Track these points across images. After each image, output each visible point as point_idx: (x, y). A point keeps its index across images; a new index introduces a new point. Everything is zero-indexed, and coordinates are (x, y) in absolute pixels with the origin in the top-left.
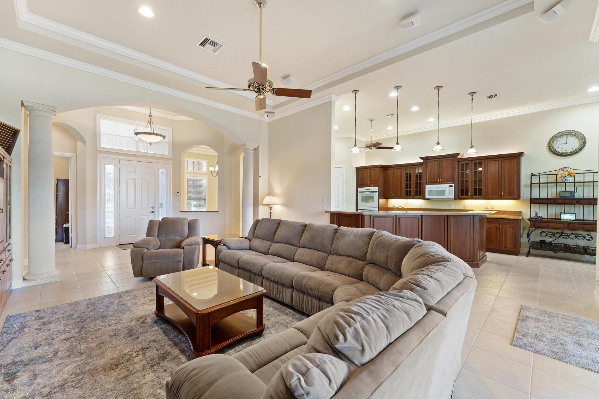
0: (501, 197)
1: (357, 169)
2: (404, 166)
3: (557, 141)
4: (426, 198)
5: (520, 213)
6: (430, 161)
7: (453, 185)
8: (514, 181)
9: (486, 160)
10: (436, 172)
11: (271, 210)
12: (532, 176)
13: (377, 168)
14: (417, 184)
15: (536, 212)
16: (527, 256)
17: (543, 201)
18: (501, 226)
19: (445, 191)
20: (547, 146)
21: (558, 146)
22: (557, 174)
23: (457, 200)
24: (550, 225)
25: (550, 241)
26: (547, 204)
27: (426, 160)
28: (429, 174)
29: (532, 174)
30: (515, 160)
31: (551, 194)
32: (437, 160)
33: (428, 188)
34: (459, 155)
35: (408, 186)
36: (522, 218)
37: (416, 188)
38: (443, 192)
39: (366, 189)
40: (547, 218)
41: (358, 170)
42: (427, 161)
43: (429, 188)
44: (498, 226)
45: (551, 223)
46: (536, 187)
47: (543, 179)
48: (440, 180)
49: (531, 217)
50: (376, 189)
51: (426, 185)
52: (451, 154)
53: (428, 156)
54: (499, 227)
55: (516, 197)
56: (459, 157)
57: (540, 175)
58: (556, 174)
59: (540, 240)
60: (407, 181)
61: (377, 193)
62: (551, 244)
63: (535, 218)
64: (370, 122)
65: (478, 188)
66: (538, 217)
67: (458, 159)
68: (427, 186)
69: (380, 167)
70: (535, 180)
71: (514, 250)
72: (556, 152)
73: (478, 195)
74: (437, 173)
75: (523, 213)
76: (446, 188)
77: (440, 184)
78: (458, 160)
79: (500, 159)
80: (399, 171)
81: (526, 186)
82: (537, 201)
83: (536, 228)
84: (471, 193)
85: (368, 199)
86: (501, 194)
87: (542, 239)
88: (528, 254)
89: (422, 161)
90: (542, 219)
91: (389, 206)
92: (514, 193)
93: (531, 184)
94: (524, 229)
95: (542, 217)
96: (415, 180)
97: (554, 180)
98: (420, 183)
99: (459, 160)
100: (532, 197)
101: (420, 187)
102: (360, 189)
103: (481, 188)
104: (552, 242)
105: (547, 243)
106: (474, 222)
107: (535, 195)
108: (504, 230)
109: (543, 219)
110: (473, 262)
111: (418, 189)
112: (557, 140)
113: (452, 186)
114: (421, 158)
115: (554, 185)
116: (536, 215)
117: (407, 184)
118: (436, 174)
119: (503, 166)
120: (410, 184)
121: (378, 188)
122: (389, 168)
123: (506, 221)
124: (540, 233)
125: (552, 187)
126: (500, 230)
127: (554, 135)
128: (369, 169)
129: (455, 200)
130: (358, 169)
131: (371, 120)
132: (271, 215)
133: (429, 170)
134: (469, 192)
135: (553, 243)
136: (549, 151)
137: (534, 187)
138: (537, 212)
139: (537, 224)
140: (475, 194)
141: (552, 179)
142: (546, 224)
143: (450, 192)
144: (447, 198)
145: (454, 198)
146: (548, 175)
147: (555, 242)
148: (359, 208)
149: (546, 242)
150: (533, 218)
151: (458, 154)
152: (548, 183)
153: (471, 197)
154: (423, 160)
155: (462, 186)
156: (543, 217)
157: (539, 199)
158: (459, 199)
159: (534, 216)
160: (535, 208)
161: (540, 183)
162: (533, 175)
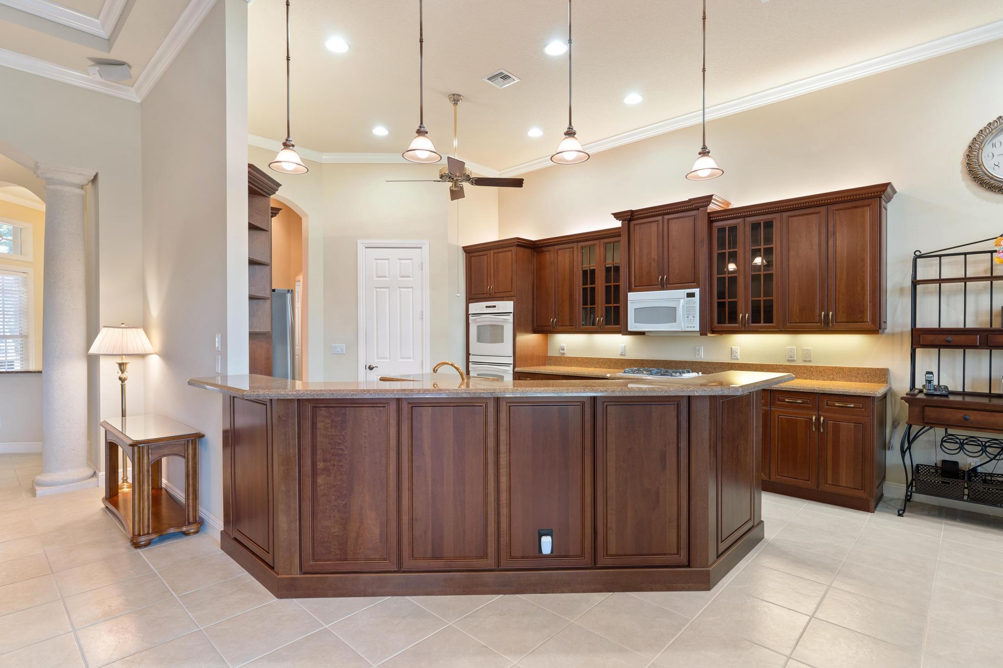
0: (826, 327)
1: (466, 253)
2: (578, 242)
3: (994, 145)
4: (630, 329)
5: (882, 375)
6: (640, 224)
7: (697, 291)
8: (863, 277)
9: (785, 214)
10: (654, 255)
11: (122, 371)
12: (919, 260)
13: (511, 248)
14: (608, 288)
15: (928, 373)
16: (900, 515)
17: (950, 338)
18: (822, 419)
19: (676, 308)
20: (962, 164)
21: (996, 160)
22: (995, 251)
23: (706, 335)
24: (973, 416)
25: (973, 465)
26: (964, 347)
27: (630, 220)
28: (637, 261)
29: (918, 253)
30: (866, 208)
31: (977, 314)
32: (657, 221)
33: (633, 302)
34: (710, 202)
35: (589, 297)
36: (890, 389)
37: (608, 301)
38: (670, 314)
39: (487, 307)
40: (964, 394)
41: (471, 255)
42: (632, 223)
43: (636, 300)
44: (814, 418)
45: (975, 412)
46: (931, 293)
47: (952, 269)
48: (662, 278)
49: (917, 387)
50: (508, 306)
51: (629, 293)
52: (690, 200)
53: (634, 208)
54: (818, 419)
55: (869, 325)
56: (712, 207)
57: (940, 256)
58: (992, 252)
59: (944, 462)
60: (585, 283)
61: (510, 318)
62: (976, 476)
63: (925, 391)
64: (450, 105)
65: (762, 298)
66: (935, 389)
67: (709, 214)
68: (631, 296)
69: (518, 246)
70: (927, 270)
71: (861, 494)
72: (992, 178)
73: (762, 321)
74: (656, 257)
75: (891, 375)
76: (678, 299)
77: (663, 288)
78: (709, 218)
79: (823, 210)
80: (567, 255)
81: (902, 290)
82: (930, 338)
83: (929, 423)
84: (744, 315)
85: (493, 334)
86: (827, 315)
87: (948, 458)
88: (905, 507)
89: (618, 224)
90: (946, 396)
91: (553, 353)
92: (863, 312)
93: (915, 283)
94: (895, 425)
95: (946, 387)
96: (604, 282)
97: (985, 272)
98: (617, 288)
99: (712, 218)
100: (918, 326)
101: (617, 300)
102: (475, 307)
103: (772, 300)
104: (979, 470)
105: (964, 471)
106: (693, 418)
107: (927, 320)
108: (830, 430)
109: (952, 398)
110: (689, 566)
111: (612, 305)
112: (994, 141)
113: (691, 295)
114: (617, 216)
115: (985, 287)
116: (930, 382)
117: (585, 290)
118: (654, 259)
119: (831, 229)
120: (593, 289)
121: (512, 302)
122: (544, 249)
123: (837, 402)
124: (942, 441)
125: (978, 292)
126: (819, 430)
127: (985, 125)
128: (492, 252)
129: (701, 334)
130: (469, 251)
131: (456, 99)
132: (122, 385)
133: (637, 250)
134: (739, 310)
135: (981, 473)
136: (968, 177)
137: (924, 293)
138: (932, 373)
139: (930, 413)
140: (755, 319)
141: (978, 266)
142: (959, 415)
143: (688, 310)
144: (680, 330)
145: (698, 329)
146: (965, 254)
147: (989, 468)
148: (472, 359)
149: (961, 466)
150: (921, 391)
151: (708, 199)
152: (965, 280)
153: (745, 325)
154: (623, 221)
155: (721, 295)
156: (950, 389)
157: (940, 331)
158: (713, 332)
159: (924, 386)
160: (926, 360)
161: (940, 281)
162: (921, 257)
